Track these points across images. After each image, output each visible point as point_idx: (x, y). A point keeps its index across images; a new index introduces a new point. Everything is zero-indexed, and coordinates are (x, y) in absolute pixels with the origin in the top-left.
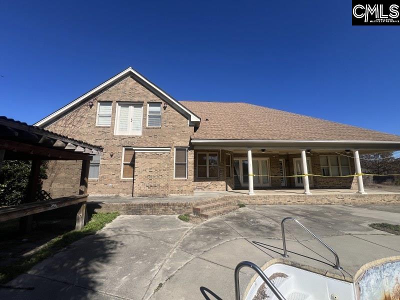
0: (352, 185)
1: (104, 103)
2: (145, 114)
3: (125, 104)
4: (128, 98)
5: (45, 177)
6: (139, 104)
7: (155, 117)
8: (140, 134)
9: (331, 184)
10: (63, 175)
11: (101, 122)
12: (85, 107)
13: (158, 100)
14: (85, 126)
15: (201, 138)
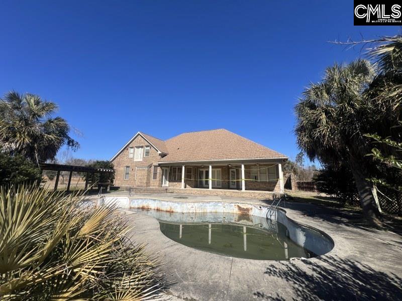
0: (275, 188)
1: (131, 148)
2: (144, 151)
3: (138, 147)
4: (138, 145)
5: (114, 178)
6: (142, 147)
7: (147, 153)
8: (141, 160)
9: (257, 187)
10: (119, 178)
11: (131, 156)
12: (125, 150)
13: (148, 144)
14: (125, 158)
15: (165, 161)
